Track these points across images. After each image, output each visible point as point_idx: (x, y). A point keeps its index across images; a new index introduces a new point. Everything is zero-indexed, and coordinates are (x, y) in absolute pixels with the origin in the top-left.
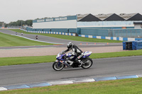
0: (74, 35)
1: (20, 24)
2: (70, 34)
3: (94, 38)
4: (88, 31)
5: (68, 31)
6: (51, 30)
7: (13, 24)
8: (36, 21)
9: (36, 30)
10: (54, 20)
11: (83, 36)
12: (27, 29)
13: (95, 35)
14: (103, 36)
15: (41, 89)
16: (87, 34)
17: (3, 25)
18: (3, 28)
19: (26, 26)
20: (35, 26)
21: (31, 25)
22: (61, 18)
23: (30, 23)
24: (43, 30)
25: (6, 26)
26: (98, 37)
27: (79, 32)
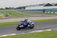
0: (42, 12)
1: (20, 8)
2: (40, 12)
3: (50, 13)
4: (48, 10)
5: (40, 10)
6: (33, 10)
8: (27, 7)
9: (27, 10)
10: (34, 6)
11: (46, 12)
12: (23, 10)
13: (51, 12)
14: (54, 12)
15: (30, 34)
16: (47, 12)
17: (14, 9)
18: (14, 10)
19: (23, 9)
21: (25, 8)
22: (37, 5)
23: (24, 8)
24: (30, 10)
25: (15, 9)
26: (52, 13)
27: (44, 11)
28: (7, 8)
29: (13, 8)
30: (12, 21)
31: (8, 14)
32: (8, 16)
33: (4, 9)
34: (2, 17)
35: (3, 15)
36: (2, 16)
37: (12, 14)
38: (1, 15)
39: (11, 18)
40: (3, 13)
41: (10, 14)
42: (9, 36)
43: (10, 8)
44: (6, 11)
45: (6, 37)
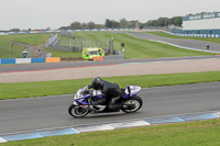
1: (163, 23)
6: (211, 32)
7: (152, 24)
8: (187, 18)
9: (188, 32)
10: (216, 16)
12: (173, 31)
17: (137, 25)
18: (137, 30)
19: (173, 27)
20: (186, 26)
21: (180, 24)
24: (199, 32)
25: (142, 26)
28: (110, 24)
29: (133, 24)
31: (117, 45)
32: (114, 53)
33: (99, 27)
34: (91, 57)
35: (97, 49)
36: (92, 53)
38: (90, 49)
39: (126, 59)
40: (95, 41)
41: (123, 45)
43: (123, 24)
44: (108, 36)
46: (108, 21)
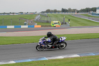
28: (64, 11)
29: (74, 11)
30: (72, 33)
31: (66, 20)
32: (65, 24)
33: (59, 12)
34: (55, 25)
35: (57, 22)
36: (55, 23)
37: (73, 20)
39: (70, 27)
40: (57, 18)
41: (69, 20)
42: (67, 58)
43: (69, 11)
44: (63, 16)
45: (62, 60)
46: (63, 9)
